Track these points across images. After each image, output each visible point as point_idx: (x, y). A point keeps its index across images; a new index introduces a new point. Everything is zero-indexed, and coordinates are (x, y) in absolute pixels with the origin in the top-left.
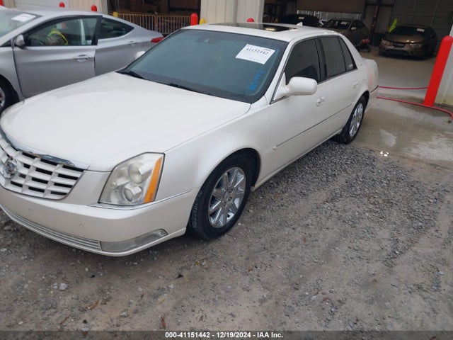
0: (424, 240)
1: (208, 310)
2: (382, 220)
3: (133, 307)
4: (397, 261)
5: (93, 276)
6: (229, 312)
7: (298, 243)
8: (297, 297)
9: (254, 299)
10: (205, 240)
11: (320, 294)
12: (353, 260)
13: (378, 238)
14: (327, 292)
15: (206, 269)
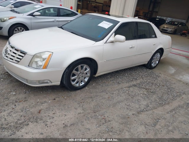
0: (160, 108)
1: (57, 112)
2: (146, 98)
3: (33, 105)
4: (143, 113)
5: (25, 93)
6: (65, 114)
7: (105, 98)
8: (93, 115)
9: (77, 112)
10: (70, 90)
11: (103, 116)
12: (124, 109)
13: (140, 103)
14: (106, 116)
15: (65, 99)
